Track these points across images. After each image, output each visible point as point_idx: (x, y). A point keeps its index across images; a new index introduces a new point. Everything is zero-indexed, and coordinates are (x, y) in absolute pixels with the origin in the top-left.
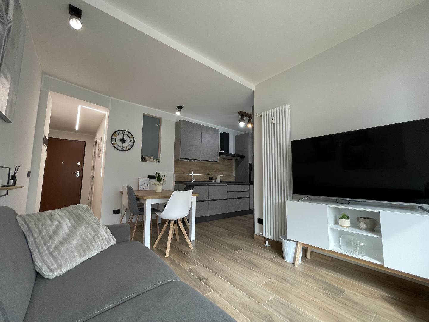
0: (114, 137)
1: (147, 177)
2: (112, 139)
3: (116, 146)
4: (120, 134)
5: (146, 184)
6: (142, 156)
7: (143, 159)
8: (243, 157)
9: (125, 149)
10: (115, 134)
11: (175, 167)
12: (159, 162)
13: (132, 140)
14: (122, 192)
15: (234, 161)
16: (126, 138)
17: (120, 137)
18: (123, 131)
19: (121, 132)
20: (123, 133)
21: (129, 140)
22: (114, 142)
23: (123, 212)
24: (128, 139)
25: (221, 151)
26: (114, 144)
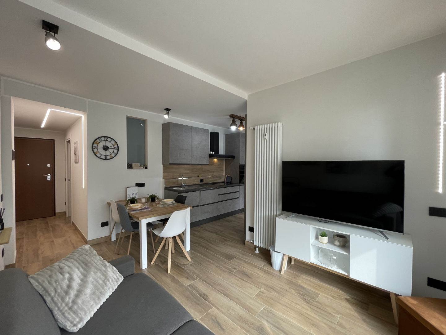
0: (95, 145)
1: (135, 185)
2: (93, 148)
3: (98, 155)
4: (102, 141)
5: (135, 193)
6: (128, 164)
7: (130, 166)
8: (234, 157)
9: (109, 157)
10: (96, 141)
11: (163, 172)
12: (146, 168)
13: (116, 146)
14: (109, 204)
15: (224, 161)
16: (109, 144)
17: (101, 145)
18: (105, 137)
19: (103, 139)
20: (105, 140)
21: (113, 147)
22: (95, 150)
23: (112, 224)
24: (112, 145)
25: (211, 153)
26: (96, 152)
